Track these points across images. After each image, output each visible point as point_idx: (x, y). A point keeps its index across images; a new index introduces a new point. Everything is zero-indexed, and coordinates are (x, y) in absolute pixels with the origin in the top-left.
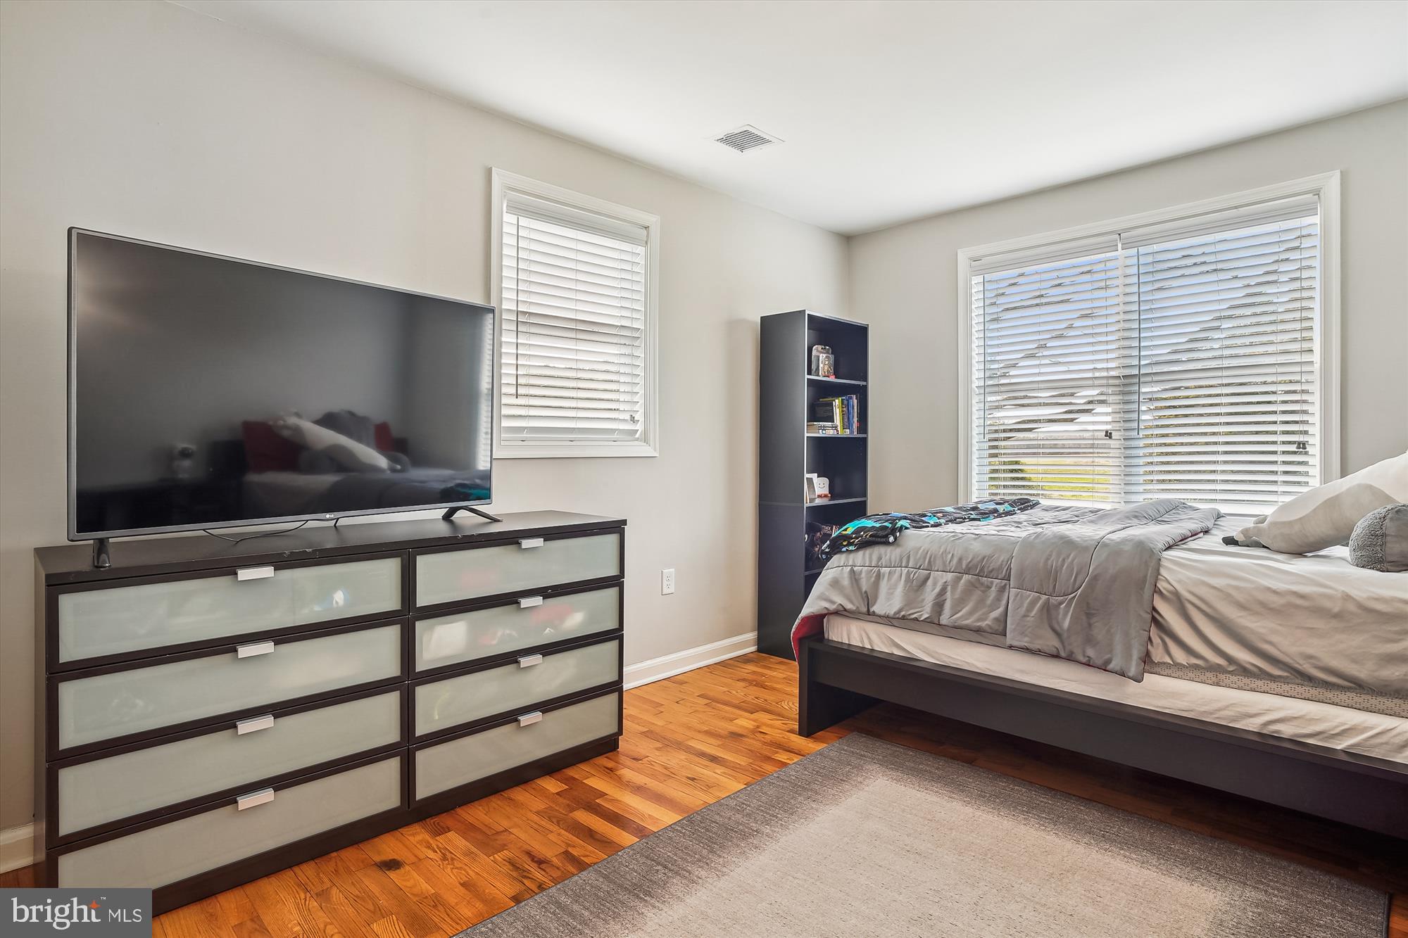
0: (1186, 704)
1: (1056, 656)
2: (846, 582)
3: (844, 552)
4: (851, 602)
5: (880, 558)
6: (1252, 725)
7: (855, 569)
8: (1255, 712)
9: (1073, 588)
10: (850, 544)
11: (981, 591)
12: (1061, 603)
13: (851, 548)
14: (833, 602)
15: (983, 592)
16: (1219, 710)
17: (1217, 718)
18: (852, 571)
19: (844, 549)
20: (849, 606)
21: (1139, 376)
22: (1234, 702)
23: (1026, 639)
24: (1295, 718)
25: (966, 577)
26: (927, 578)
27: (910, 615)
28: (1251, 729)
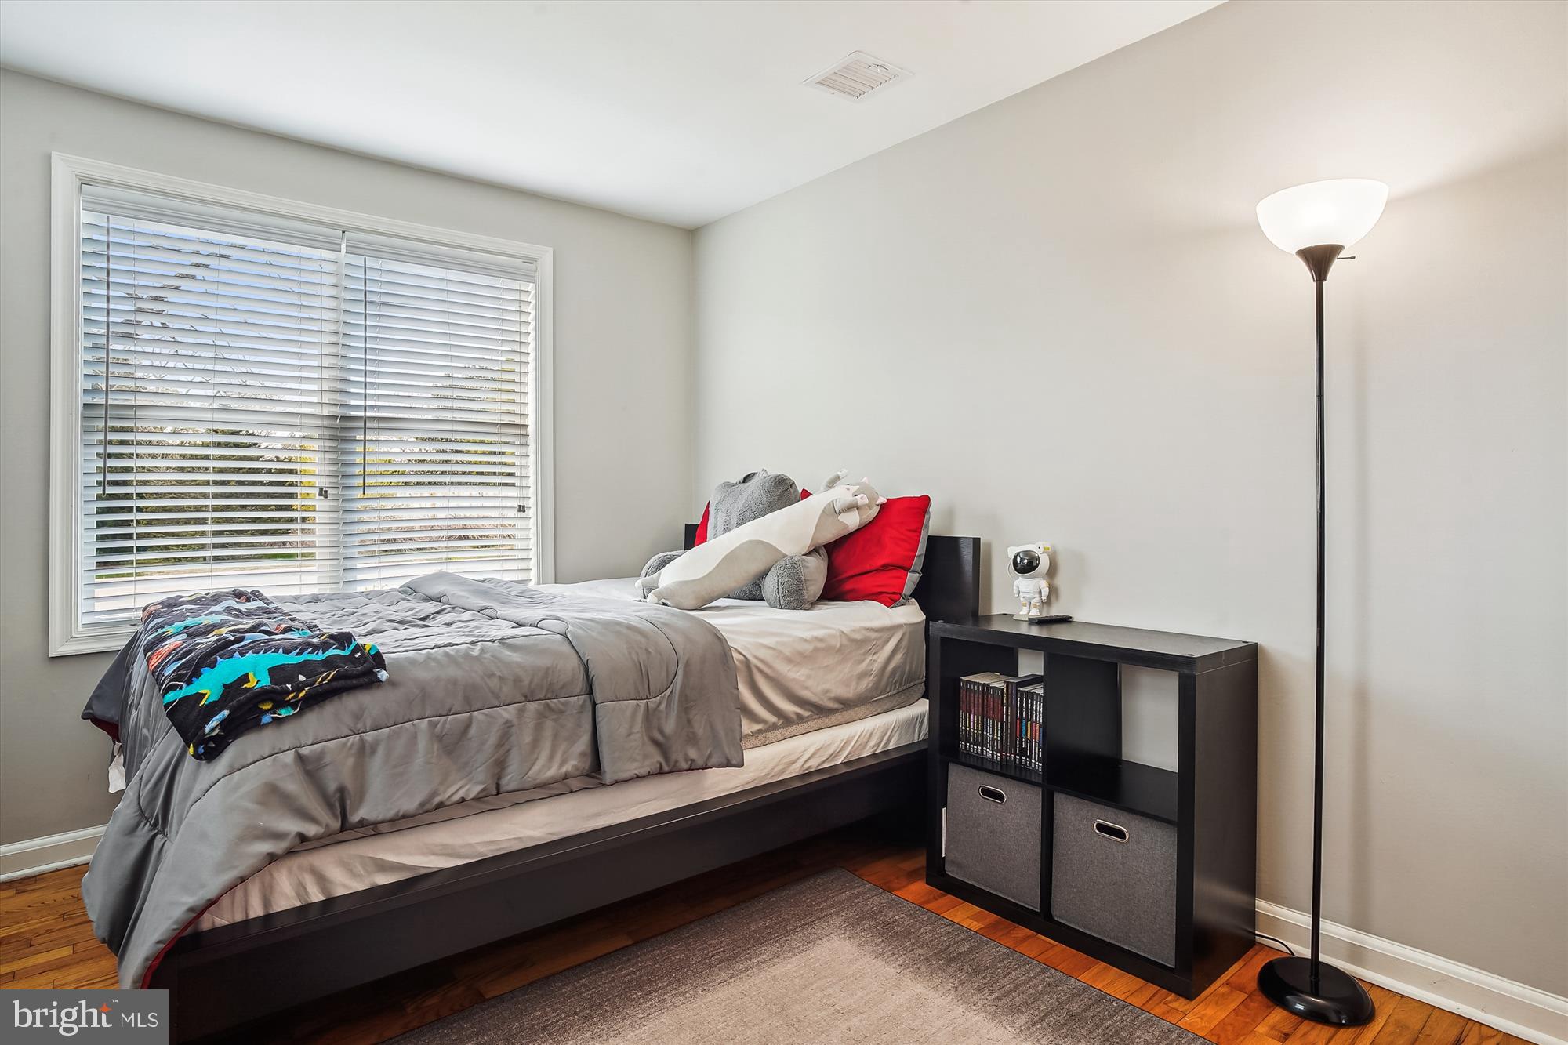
0: (751, 774)
1: (661, 772)
2: (294, 786)
3: (266, 725)
4: (313, 820)
5: (358, 717)
6: (794, 771)
7: (305, 751)
8: (797, 757)
9: (667, 681)
10: (279, 704)
11: (553, 720)
12: (660, 704)
13: (284, 713)
14: (277, 836)
15: (555, 720)
16: (775, 767)
17: (773, 776)
18: (300, 758)
19: (266, 719)
20: (311, 830)
21: (365, 419)
22: (782, 756)
23: (636, 764)
24: (819, 749)
25: (533, 706)
26: (468, 725)
27: (450, 797)
28: (794, 775)
